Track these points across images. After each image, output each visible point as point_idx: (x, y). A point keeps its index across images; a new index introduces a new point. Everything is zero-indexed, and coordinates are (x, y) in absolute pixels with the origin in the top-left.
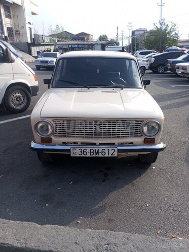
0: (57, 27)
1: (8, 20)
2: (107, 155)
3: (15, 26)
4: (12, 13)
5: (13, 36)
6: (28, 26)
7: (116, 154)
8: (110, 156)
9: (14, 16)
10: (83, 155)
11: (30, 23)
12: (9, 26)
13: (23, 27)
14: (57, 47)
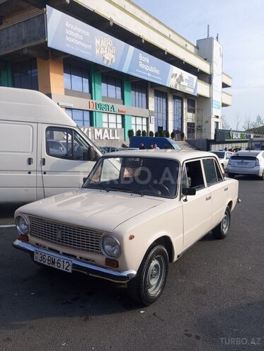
0: (259, 119)
1: (190, 115)
2: (61, 268)
3: (198, 121)
4: (196, 107)
5: (194, 132)
6: (213, 120)
7: (70, 270)
8: (64, 270)
9: (198, 110)
10: (42, 262)
11: (217, 117)
12: (190, 121)
13: (207, 122)
14: (253, 144)
